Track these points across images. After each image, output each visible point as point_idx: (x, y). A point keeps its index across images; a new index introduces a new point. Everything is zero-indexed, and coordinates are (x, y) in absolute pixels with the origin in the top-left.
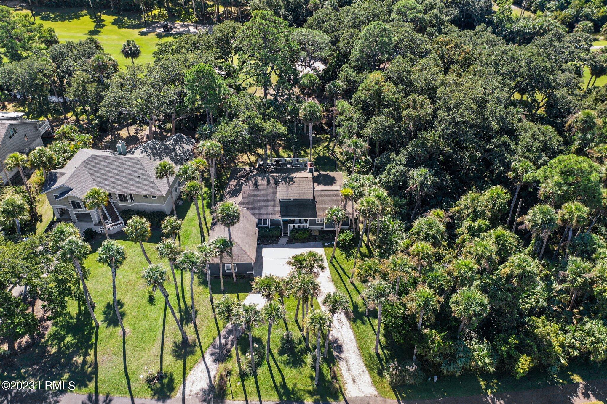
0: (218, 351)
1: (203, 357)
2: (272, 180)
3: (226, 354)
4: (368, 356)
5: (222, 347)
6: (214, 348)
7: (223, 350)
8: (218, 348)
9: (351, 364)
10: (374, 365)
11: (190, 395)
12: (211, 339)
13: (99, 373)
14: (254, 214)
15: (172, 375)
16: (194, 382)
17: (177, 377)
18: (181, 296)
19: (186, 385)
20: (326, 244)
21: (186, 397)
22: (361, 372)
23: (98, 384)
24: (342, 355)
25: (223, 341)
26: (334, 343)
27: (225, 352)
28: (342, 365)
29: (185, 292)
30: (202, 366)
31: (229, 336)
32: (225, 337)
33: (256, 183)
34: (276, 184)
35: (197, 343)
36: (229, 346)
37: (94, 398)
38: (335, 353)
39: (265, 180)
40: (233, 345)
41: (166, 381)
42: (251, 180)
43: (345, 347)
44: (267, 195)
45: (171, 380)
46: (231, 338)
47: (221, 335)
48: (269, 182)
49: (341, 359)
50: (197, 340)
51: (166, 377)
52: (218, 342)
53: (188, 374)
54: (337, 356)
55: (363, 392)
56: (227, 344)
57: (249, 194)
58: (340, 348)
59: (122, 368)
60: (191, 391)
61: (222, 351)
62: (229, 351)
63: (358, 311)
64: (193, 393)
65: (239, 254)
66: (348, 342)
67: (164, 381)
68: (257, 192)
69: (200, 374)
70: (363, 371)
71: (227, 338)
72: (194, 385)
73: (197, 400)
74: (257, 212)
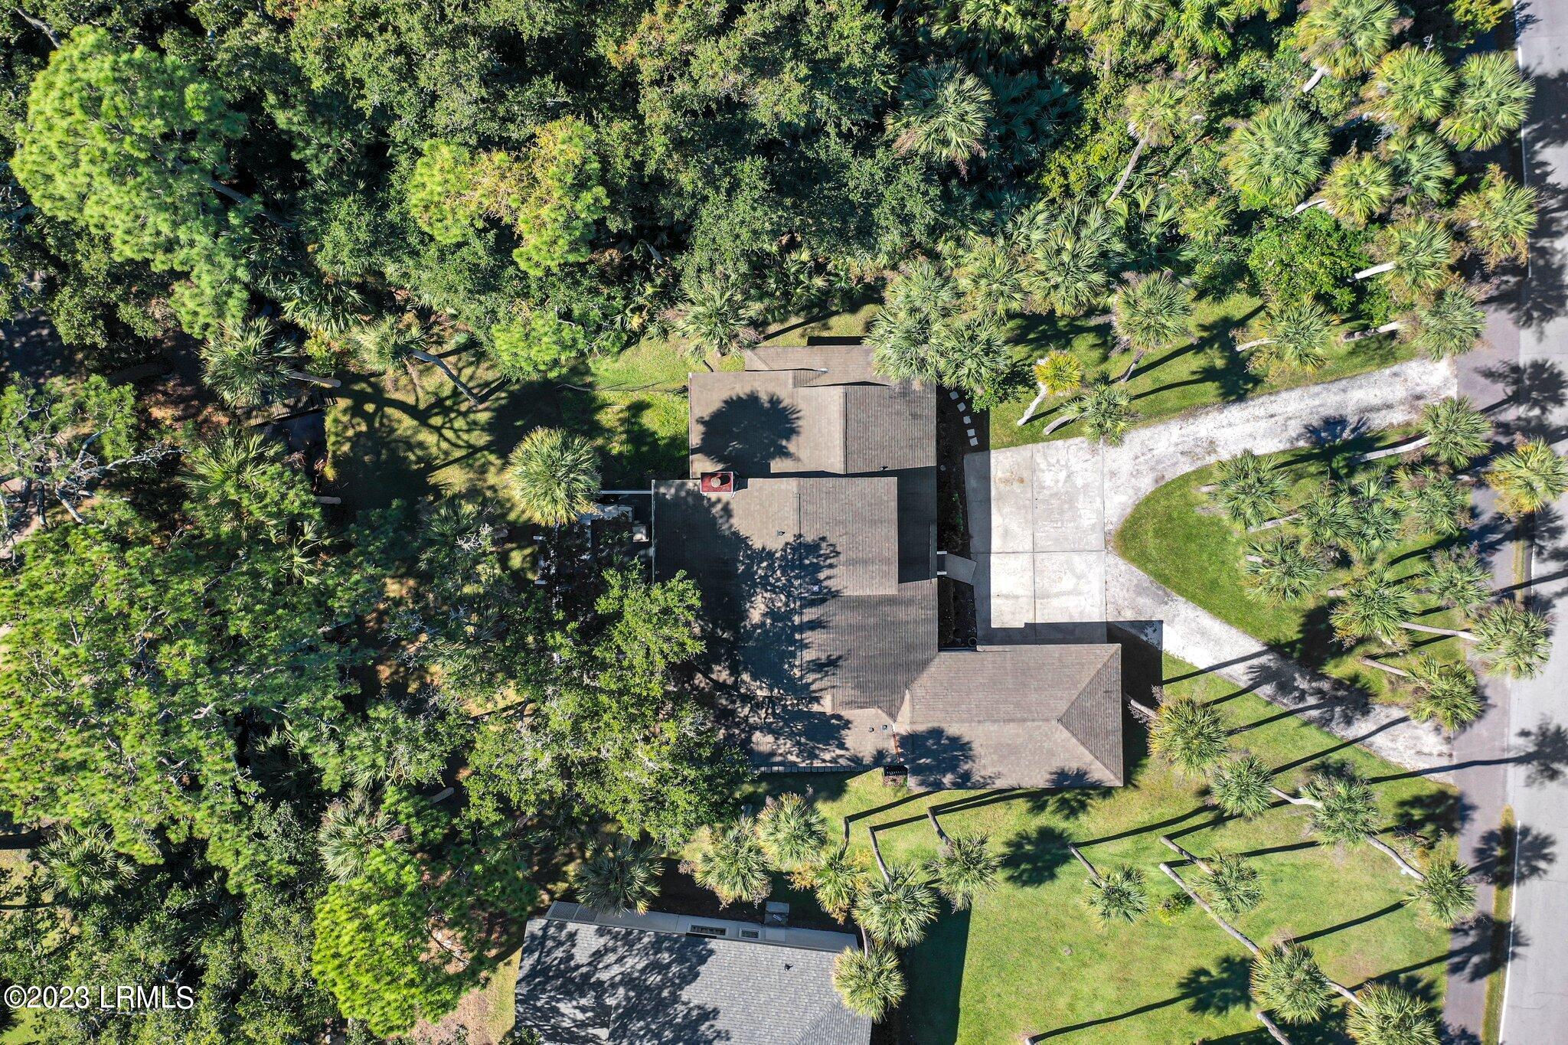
0: (1338, 709)
1: (1355, 741)
2: (810, 614)
3: (1347, 688)
4: (1357, 360)
5: (1327, 701)
6: (1331, 720)
7: (1336, 698)
8: (1332, 711)
9: (1376, 401)
10: (1379, 348)
11: (1451, 755)
12: (1305, 731)
13: (1396, 968)
14: (924, 665)
15: (1402, 804)
16: (1419, 753)
17: (1408, 790)
18: (1171, 829)
19: (1427, 767)
20: (974, 442)
21: (1455, 762)
22: (1397, 379)
23: (1422, 961)
24: (1353, 420)
25: (1312, 701)
26: (1319, 437)
27: (1340, 693)
28: (1378, 421)
29: (1156, 822)
30: (1379, 740)
31: (1297, 688)
32: (1302, 698)
33: (818, 666)
34: (823, 601)
35: (1316, 761)
36: (1325, 686)
37: (1456, 960)
38: (1347, 434)
39: (809, 636)
40: (1323, 677)
41: (1417, 814)
42: (808, 685)
43: (1330, 412)
44: (862, 627)
45: (1417, 801)
46: (1302, 683)
47: (1293, 707)
48: (814, 625)
49: (1361, 423)
50: (1309, 764)
51: (1408, 814)
52: (1315, 713)
53: (1399, 769)
54: (1353, 431)
55: (1446, 380)
56: (1319, 692)
57: (858, 686)
58: (1334, 423)
59: (1381, 921)
60: (1440, 755)
61: (1339, 701)
62: (1338, 684)
63: (1222, 370)
64: (1445, 749)
65: (1100, 693)
66: (1317, 402)
67: (1416, 818)
68: (852, 662)
69: (1400, 745)
70: (1395, 374)
71: (1303, 693)
72: (1426, 750)
73: (1462, 737)
74: (920, 656)
